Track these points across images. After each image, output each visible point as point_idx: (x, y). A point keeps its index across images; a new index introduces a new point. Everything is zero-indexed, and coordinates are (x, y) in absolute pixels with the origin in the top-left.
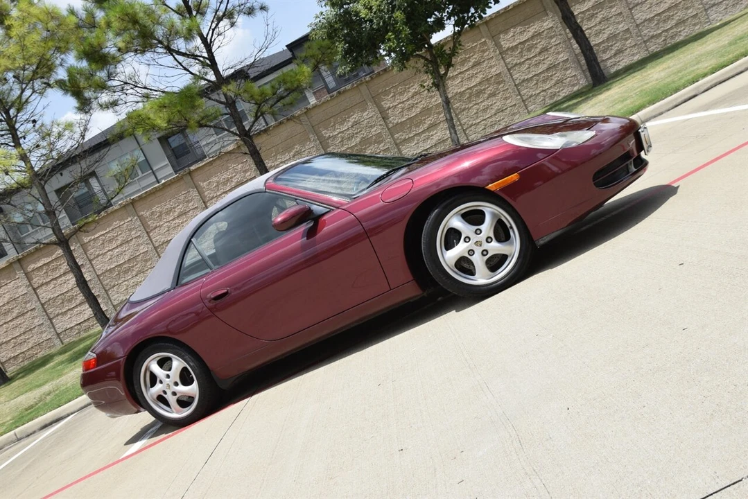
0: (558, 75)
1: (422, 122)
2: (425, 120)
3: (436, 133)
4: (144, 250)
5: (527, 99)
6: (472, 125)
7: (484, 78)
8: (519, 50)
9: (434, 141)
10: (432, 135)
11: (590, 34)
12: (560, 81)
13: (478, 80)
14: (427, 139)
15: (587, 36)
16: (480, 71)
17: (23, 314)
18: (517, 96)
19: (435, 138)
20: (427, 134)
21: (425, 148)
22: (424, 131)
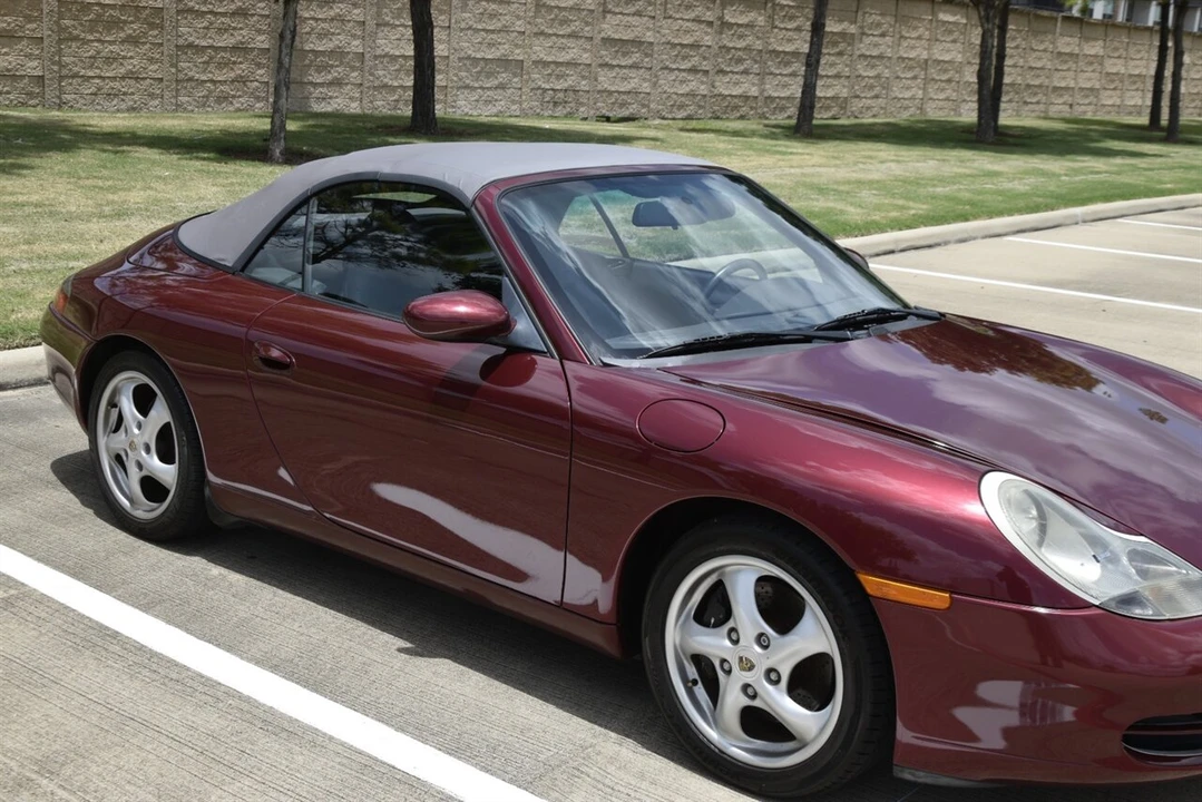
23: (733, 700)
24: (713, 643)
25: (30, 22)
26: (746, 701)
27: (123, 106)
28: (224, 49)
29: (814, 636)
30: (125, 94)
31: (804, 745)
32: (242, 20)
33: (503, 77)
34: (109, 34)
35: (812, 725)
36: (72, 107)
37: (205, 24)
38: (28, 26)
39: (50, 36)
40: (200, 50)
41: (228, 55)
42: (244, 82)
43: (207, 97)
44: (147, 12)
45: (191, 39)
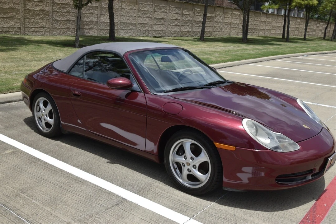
1: (7, 13)
6: (28, 27)
7: (42, 9)
8: (59, 6)
10: (9, 22)
13: (39, 9)
14: (7, 22)
16: (42, 5)
20: (7, 20)
21: (4, 26)
22: (6, 18)
23: (185, 172)
24: (181, 159)
25: (17, 14)
26: (188, 173)
27: (40, 34)
28: (64, 21)
29: (204, 157)
30: (40, 31)
31: (202, 183)
32: (68, 14)
33: (131, 27)
34: (36, 17)
35: (204, 178)
36: (27, 35)
37: (59, 15)
38: (17, 15)
39: (22, 18)
40: (58, 21)
41: (65, 22)
42: (69, 29)
43: (60, 32)
44: (45, 12)
45: (56, 18)
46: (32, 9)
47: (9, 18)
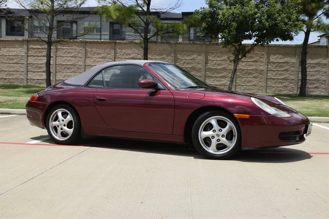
0: (286, 84)
1: (220, 73)
2: (222, 72)
3: (223, 80)
4: (80, 64)
5: (268, 86)
6: (240, 85)
7: (255, 68)
8: (276, 65)
9: (221, 83)
10: (221, 80)
11: (309, 74)
12: (286, 87)
13: (253, 68)
14: (219, 81)
15: (307, 74)
16: (255, 65)
17: (18, 63)
18: (265, 83)
19: (222, 82)
20: (220, 79)
21: (216, 84)
22: (219, 77)
30: (252, 89)
44: (259, 71)
46: (245, 69)
47: (221, 77)
